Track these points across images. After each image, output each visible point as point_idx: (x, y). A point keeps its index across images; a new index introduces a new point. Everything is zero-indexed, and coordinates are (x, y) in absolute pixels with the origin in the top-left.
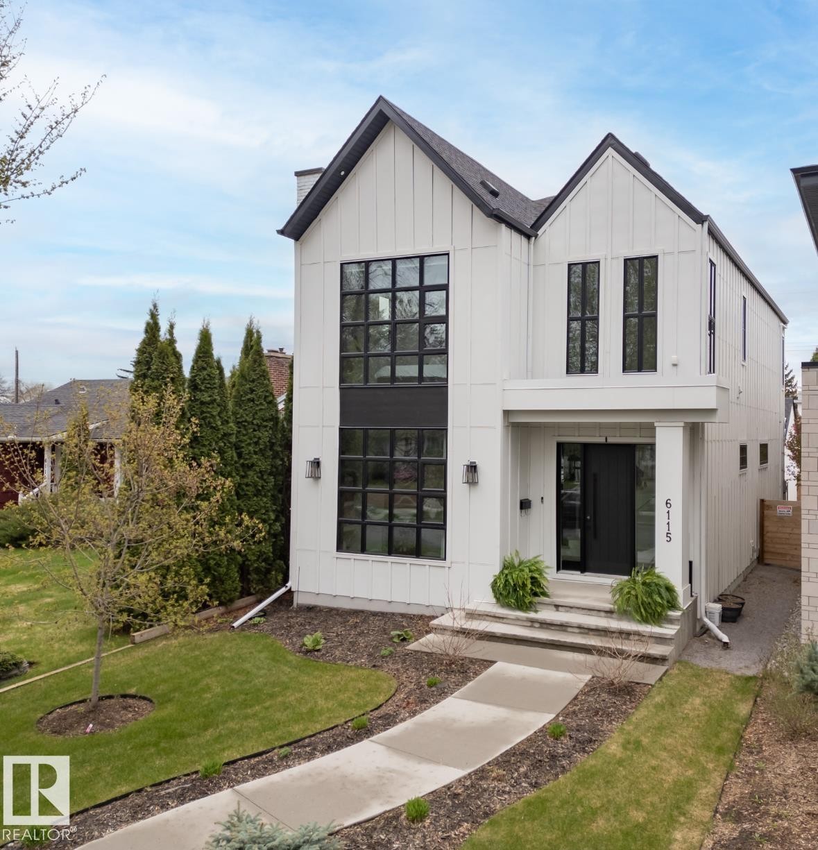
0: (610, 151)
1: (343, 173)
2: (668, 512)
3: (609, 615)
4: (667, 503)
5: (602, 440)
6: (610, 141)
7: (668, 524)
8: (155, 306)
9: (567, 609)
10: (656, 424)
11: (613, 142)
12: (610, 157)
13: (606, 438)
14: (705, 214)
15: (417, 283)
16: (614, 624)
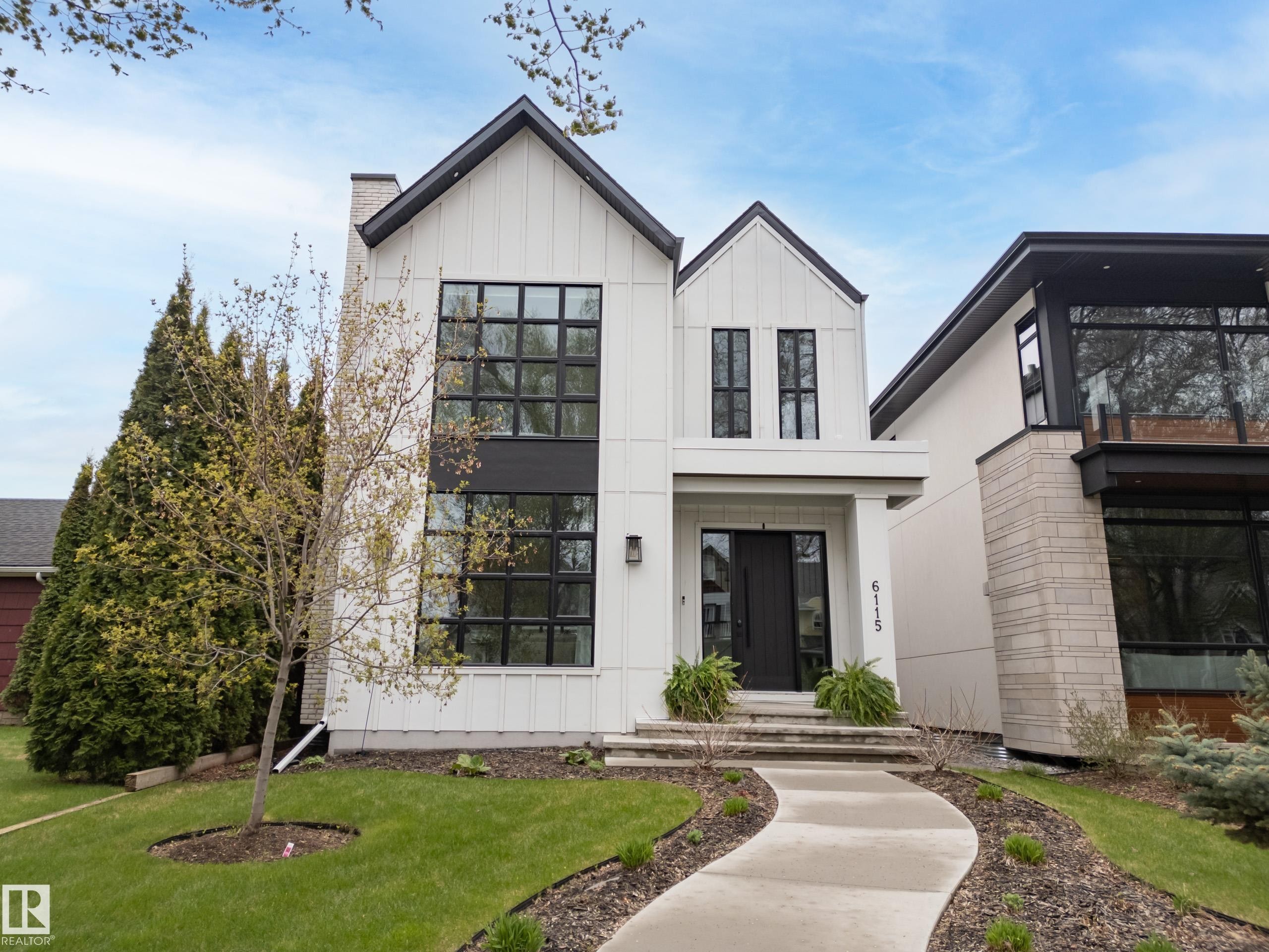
0: (758, 219)
1: (456, 175)
2: (876, 596)
3: (821, 721)
4: (874, 586)
5: (759, 527)
6: (758, 209)
7: (877, 609)
8: (187, 276)
9: (768, 719)
10: (856, 496)
11: (762, 210)
12: (758, 225)
13: (764, 525)
14: (863, 293)
15: (555, 316)
16: (844, 729)
